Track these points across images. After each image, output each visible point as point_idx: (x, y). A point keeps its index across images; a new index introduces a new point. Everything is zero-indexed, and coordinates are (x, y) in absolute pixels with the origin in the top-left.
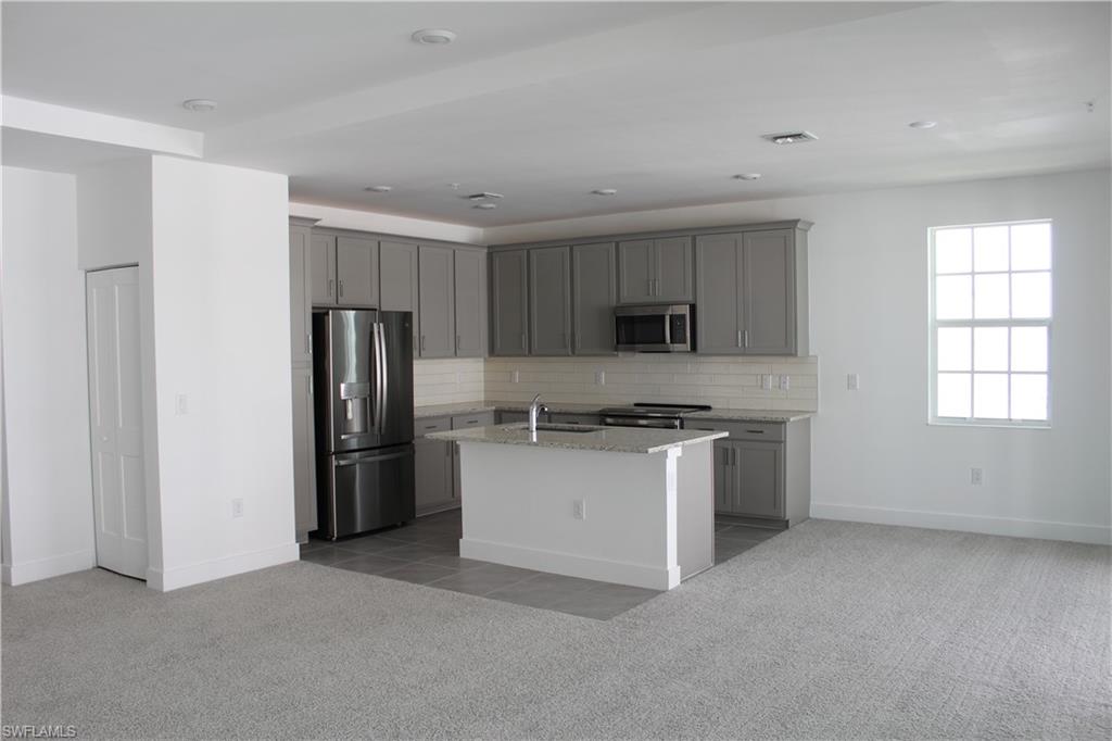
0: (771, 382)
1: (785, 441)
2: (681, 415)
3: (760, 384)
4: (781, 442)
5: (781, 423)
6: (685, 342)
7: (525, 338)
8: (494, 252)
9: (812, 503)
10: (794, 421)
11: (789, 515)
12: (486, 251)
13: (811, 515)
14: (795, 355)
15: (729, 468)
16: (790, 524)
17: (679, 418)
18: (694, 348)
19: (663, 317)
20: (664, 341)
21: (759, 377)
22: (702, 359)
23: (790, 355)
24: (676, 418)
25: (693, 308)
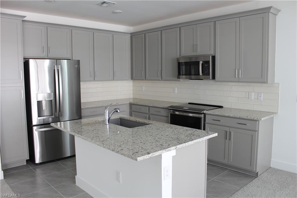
0: (253, 96)
1: (258, 131)
2: (205, 112)
3: (247, 96)
4: (256, 131)
5: (256, 121)
6: (209, 75)
7: (143, 72)
8: (133, 35)
9: (272, 160)
10: (263, 120)
11: (259, 170)
12: (130, 35)
13: (271, 166)
14: (267, 82)
15: (227, 141)
16: (259, 174)
17: (203, 113)
18: (214, 78)
19: (198, 62)
20: (199, 74)
21: (247, 93)
22: (218, 83)
23: (264, 82)
24: (202, 114)
25: (214, 58)
